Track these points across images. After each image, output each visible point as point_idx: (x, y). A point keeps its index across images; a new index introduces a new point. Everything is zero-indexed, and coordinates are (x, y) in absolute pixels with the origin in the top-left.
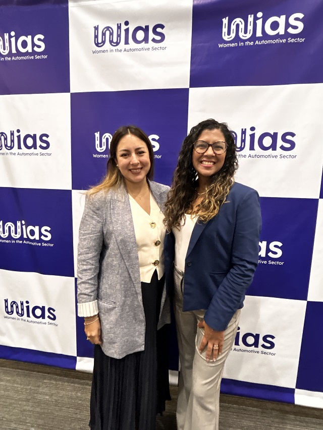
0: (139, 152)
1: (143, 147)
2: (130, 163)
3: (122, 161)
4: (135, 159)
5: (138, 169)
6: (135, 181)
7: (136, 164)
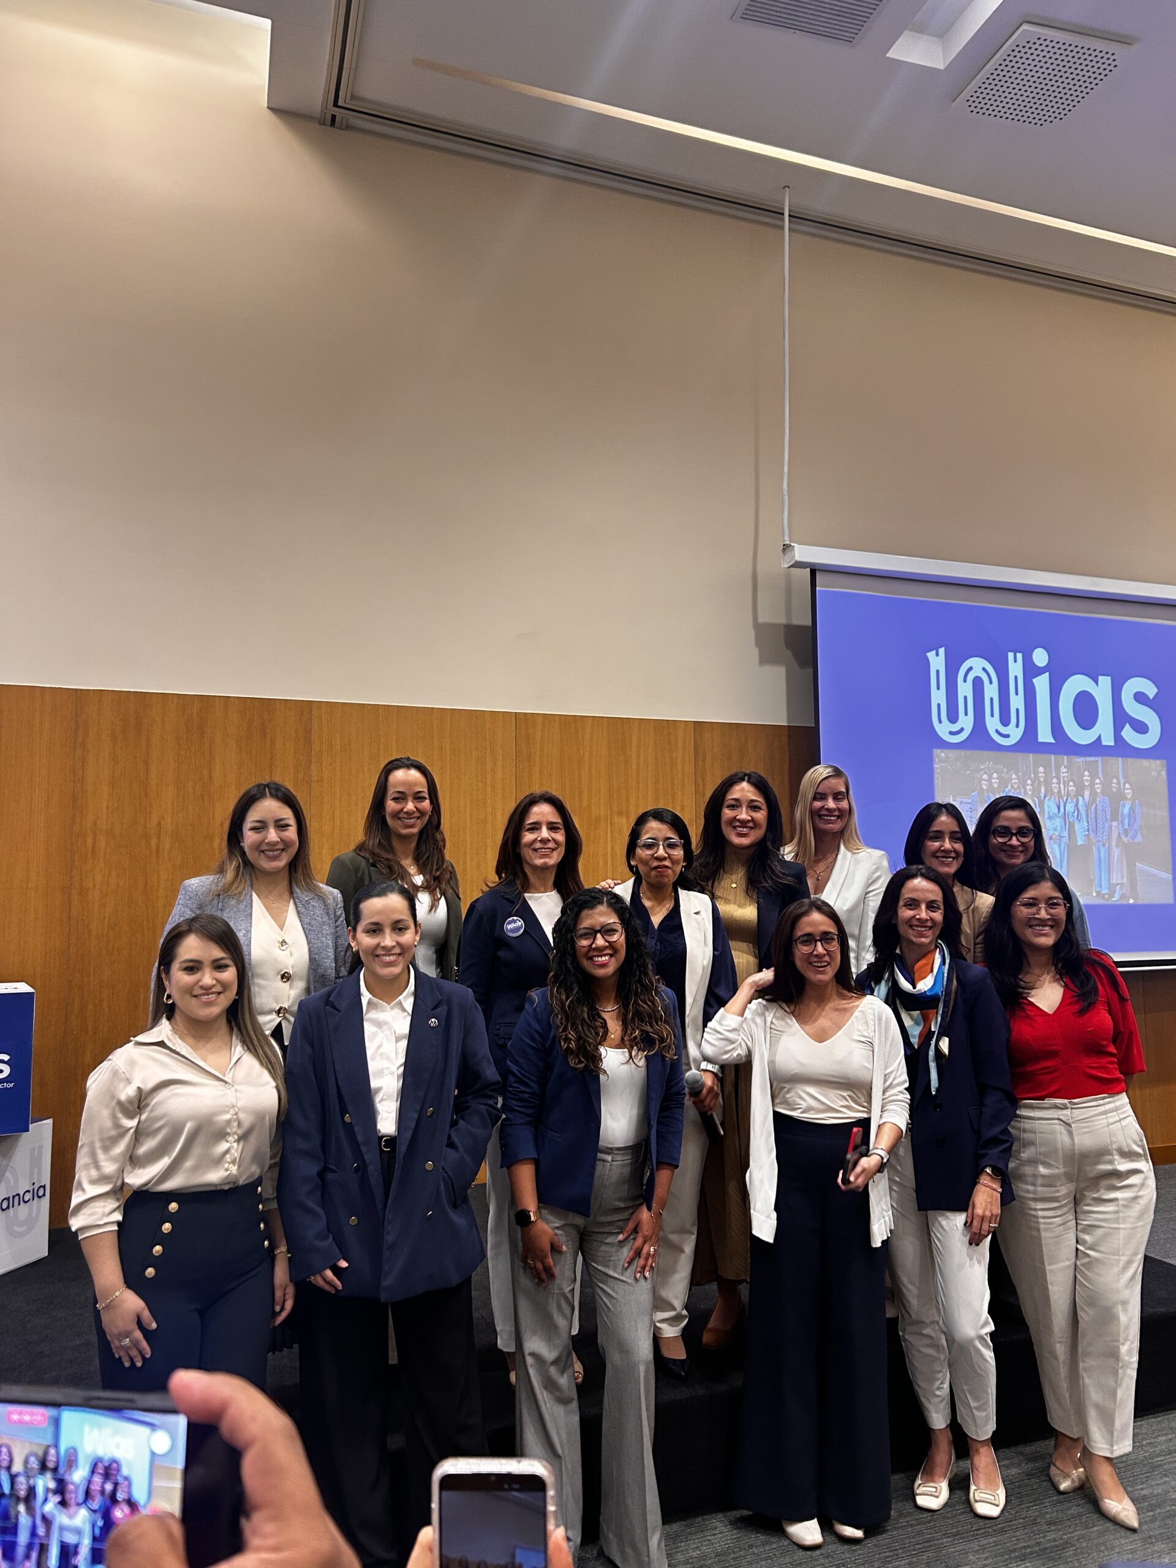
0: (281, 825)
1: (289, 818)
2: (264, 841)
3: (250, 838)
4: (272, 835)
5: (277, 850)
6: (270, 870)
7: (273, 842)
